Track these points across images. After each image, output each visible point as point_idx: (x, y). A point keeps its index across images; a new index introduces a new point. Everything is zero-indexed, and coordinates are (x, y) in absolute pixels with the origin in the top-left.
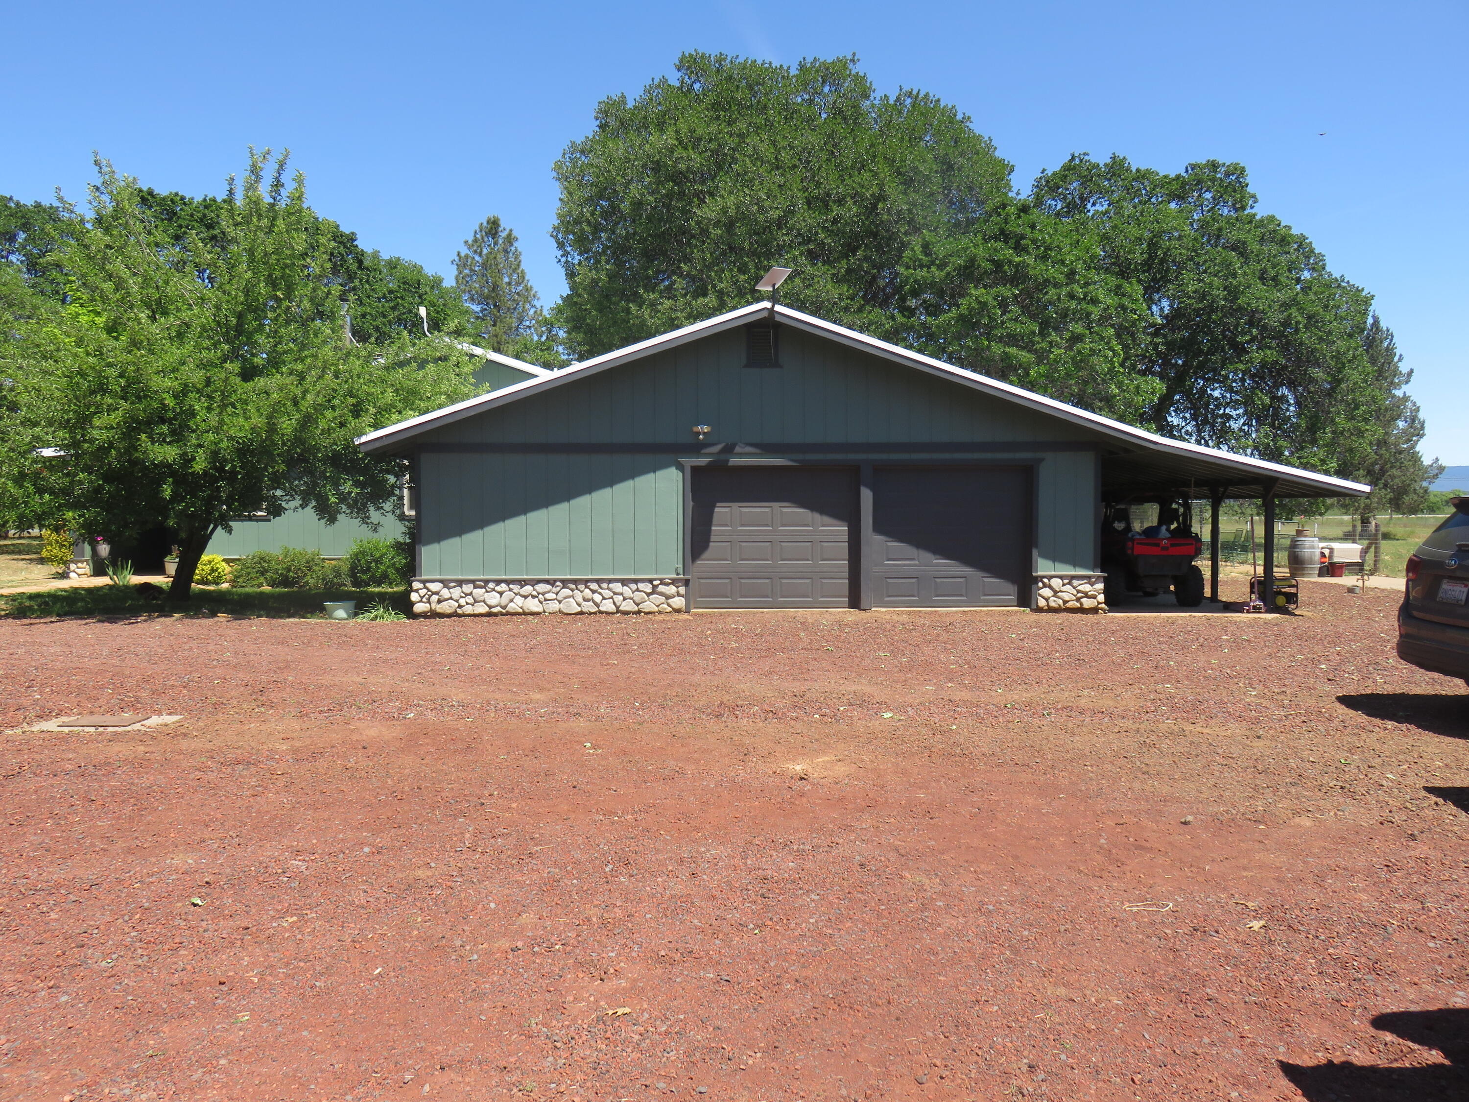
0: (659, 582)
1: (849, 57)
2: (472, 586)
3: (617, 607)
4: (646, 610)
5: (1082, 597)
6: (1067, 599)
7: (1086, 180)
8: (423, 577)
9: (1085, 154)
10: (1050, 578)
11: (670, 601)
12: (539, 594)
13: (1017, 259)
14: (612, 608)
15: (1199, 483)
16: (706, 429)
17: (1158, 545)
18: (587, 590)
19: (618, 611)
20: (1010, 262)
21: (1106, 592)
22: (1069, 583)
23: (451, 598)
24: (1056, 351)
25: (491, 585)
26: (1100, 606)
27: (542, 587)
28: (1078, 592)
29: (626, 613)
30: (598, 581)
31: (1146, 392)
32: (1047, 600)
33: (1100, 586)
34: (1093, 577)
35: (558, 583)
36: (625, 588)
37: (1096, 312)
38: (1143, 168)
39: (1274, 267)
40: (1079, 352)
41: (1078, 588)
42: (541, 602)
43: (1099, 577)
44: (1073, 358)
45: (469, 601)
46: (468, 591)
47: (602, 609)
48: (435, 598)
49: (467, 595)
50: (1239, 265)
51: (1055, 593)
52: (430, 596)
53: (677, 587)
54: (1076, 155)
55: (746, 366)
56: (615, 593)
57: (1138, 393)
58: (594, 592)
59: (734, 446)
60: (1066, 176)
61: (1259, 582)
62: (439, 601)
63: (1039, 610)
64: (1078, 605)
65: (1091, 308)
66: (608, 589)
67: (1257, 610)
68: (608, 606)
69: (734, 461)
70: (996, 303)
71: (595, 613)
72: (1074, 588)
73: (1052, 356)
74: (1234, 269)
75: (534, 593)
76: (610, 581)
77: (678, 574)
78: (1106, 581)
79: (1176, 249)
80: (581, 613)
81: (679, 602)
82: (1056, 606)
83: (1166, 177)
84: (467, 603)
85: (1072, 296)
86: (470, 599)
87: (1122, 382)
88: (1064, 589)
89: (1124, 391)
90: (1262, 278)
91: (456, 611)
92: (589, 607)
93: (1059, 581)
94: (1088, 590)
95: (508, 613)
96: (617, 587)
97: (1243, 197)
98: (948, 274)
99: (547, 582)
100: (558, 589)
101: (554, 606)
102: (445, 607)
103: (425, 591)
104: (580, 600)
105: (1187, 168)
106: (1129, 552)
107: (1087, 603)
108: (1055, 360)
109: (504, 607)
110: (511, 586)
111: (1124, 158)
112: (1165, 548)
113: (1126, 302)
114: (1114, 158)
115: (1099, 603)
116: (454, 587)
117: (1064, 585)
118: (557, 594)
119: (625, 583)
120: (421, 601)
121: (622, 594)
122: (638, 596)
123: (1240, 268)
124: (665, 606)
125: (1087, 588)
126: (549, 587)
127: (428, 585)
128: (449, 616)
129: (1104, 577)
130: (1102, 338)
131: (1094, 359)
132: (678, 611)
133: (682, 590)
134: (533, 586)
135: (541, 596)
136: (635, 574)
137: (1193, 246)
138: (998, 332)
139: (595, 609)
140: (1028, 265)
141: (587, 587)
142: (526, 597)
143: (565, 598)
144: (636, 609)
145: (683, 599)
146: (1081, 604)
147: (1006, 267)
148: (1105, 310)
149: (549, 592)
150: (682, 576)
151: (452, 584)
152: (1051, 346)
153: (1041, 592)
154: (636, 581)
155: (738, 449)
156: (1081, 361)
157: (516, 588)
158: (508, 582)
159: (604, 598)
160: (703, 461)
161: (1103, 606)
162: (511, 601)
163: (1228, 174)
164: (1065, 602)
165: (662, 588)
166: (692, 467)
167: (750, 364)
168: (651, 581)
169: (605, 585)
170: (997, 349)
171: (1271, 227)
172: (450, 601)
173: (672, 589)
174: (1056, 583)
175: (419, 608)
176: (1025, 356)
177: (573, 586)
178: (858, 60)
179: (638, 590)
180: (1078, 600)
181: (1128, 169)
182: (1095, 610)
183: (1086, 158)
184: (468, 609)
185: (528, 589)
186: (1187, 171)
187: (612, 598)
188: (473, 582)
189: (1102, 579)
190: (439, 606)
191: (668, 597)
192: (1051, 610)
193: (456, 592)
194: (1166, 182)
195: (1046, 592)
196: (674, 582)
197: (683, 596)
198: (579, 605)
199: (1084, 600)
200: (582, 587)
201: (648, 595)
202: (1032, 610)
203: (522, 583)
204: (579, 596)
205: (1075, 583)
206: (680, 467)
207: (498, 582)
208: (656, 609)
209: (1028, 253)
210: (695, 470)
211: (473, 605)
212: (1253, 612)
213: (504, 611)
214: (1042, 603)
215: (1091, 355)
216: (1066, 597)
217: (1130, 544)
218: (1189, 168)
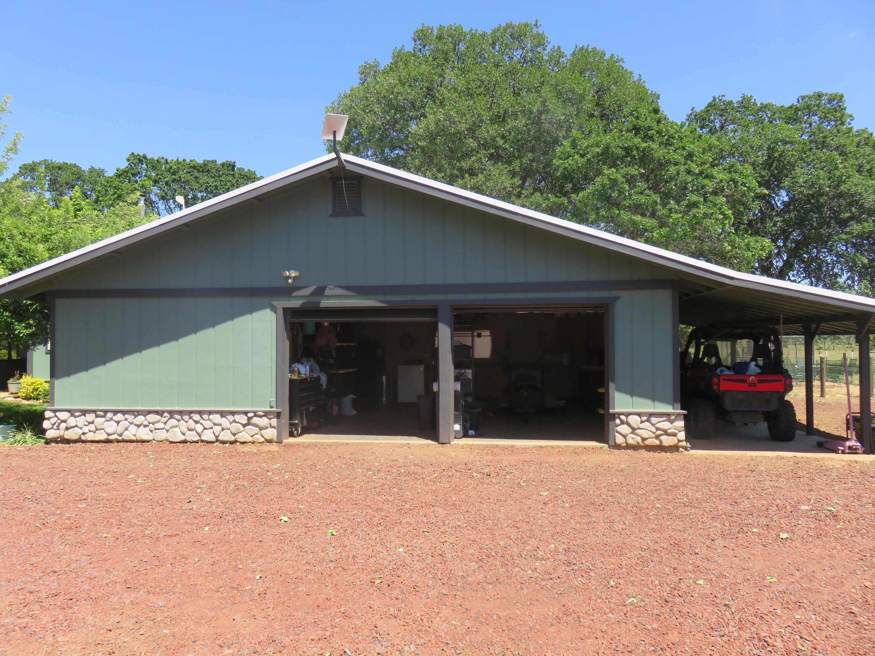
0: (252, 414)
1: (534, 23)
2: (93, 415)
3: (217, 437)
4: (242, 440)
5: (661, 435)
6: (645, 436)
7: (722, 112)
8: (56, 407)
9: (723, 96)
10: (628, 415)
11: (263, 432)
12: (149, 423)
13: (644, 145)
14: (212, 438)
15: (788, 320)
16: (293, 274)
17: (745, 381)
18: (191, 421)
19: (217, 441)
20: (638, 148)
21: (687, 428)
22: (648, 420)
23: (76, 426)
24: (675, 216)
25: (110, 415)
26: (680, 444)
27: (152, 417)
28: (658, 429)
29: (224, 442)
30: (200, 413)
31: (756, 249)
32: (625, 436)
33: (681, 424)
34: (673, 414)
35: (166, 414)
36: (224, 419)
37: (710, 186)
38: (765, 102)
39: (868, 163)
40: (695, 216)
41: (657, 426)
42: (151, 431)
43: (678, 415)
44: (690, 222)
45: (91, 429)
46: (90, 420)
47: (203, 438)
48: (63, 425)
49: (90, 423)
50: (840, 161)
51: (633, 430)
52: (59, 424)
53: (270, 419)
54: (717, 97)
55: (331, 216)
56: (215, 424)
57: (749, 250)
58: (196, 422)
59: (324, 288)
60: (708, 111)
61: (855, 419)
62: (67, 429)
63: (618, 447)
64: (657, 442)
65: (706, 181)
66: (209, 419)
67: (853, 451)
68: (208, 436)
69: (325, 303)
70: (624, 180)
71: (197, 442)
72: (653, 425)
73: (671, 220)
74: (836, 164)
75: (146, 423)
76: (210, 413)
77: (271, 407)
78: (686, 418)
79: (789, 151)
80: (185, 442)
81: (271, 433)
82: (635, 443)
83: (782, 106)
84: (90, 431)
85: (689, 172)
86: (92, 427)
87: (734, 241)
88: (642, 425)
89: (736, 248)
90: (859, 171)
91: (80, 437)
92: (192, 436)
93: (637, 418)
94: (667, 428)
95: (123, 441)
96: (217, 418)
97: (843, 115)
98: (588, 160)
99: (157, 412)
100: (166, 419)
101: (162, 435)
102: (70, 435)
103: (56, 419)
104: (185, 430)
105: (798, 99)
106: (715, 388)
107: (667, 441)
108: (673, 223)
109: (120, 435)
110: (126, 416)
111: (751, 96)
112: (753, 385)
113: (736, 176)
114: (743, 98)
115: (679, 441)
116: (79, 416)
117: (642, 422)
118: (165, 423)
119: (223, 414)
120: (52, 428)
121: (220, 425)
122: (235, 427)
123: (841, 163)
124: (258, 436)
125: (666, 425)
126: (158, 417)
127: (57, 414)
128: (75, 441)
129: (685, 415)
130: (715, 205)
131: (708, 222)
132: (270, 441)
133: (274, 422)
134: (145, 416)
135: (151, 425)
136: (234, 406)
137: (803, 148)
138: (626, 203)
139: (197, 438)
140: (652, 149)
141: (191, 418)
142: (139, 426)
143: (172, 428)
144: (233, 438)
145: (275, 431)
146: (661, 441)
147: (635, 152)
148: (718, 183)
149: (158, 422)
150: (275, 409)
151: (77, 414)
152: (671, 212)
153: (618, 428)
154: (233, 413)
155: (327, 292)
156: (696, 223)
157: (130, 418)
158: (124, 412)
159: (205, 429)
160: (295, 303)
161: (684, 443)
162: (126, 429)
163: (830, 101)
164: (644, 439)
165: (255, 420)
166: (283, 308)
167: (335, 214)
168: (246, 413)
169: (205, 417)
170: (625, 216)
171: (865, 135)
172: (76, 428)
173: (264, 421)
174: (634, 420)
175: (50, 434)
176: (649, 222)
177: (179, 417)
178: (540, 25)
179: (234, 421)
180: (657, 437)
181: (755, 104)
182: (675, 448)
183: (724, 99)
184: (90, 436)
185: (140, 419)
186: (798, 101)
187: (212, 428)
188: (94, 411)
189: (683, 417)
190: (67, 433)
191: (261, 429)
192: (628, 447)
193: (81, 420)
194: (782, 110)
195: (624, 429)
196: (266, 414)
197: (274, 428)
198: (184, 434)
199: (664, 438)
200: (186, 418)
201: (244, 426)
202: (610, 447)
203: (137, 413)
204: (183, 426)
205: (654, 420)
206: (274, 309)
207: (115, 412)
208: (251, 439)
209: (653, 141)
210: (286, 310)
211: (95, 432)
212: (849, 453)
213: (120, 438)
214: (619, 440)
215: (704, 218)
216: (645, 434)
217: (715, 380)
218: (800, 99)
